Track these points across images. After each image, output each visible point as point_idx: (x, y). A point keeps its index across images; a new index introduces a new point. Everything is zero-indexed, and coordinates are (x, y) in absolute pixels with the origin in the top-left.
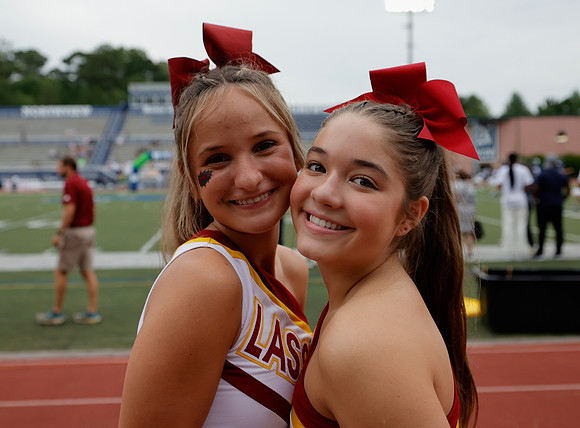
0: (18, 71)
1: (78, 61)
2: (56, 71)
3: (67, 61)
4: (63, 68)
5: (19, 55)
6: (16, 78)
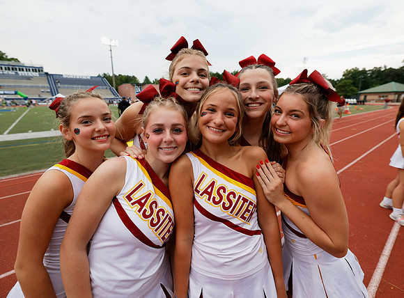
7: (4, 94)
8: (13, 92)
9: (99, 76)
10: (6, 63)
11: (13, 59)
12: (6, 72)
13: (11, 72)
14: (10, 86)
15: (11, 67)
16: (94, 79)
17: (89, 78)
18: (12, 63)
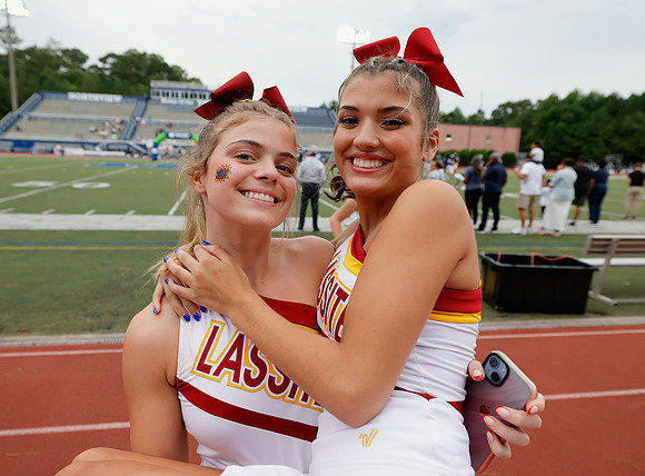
0: (66, 65)
1: (111, 60)
2: (95, 67)
3: (103, 60)
4: (100, 65)
5: (65, 52)
6: (63, 70)
7: (175, 138)
8: (186, 135)
9: (323, 107)
10: (184, 85)
11: (193, 80)
12: (182, 101)
13: (189, 102)
14: (183, 125)
15: (189, 93)
16: (312, 113)
17: (305, 110)
18: (192, 85)
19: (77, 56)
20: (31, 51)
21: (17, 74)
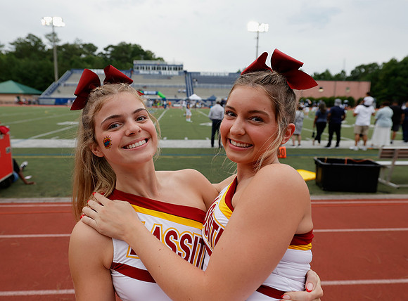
0: (85, 53)
1: (110, 49)
2: (101, 53)
3: (106, 49)
4: (104, 52)
5: (85, 45)
6: (83, 56)
8: (154, 93)
9: (239, 72)
11: (159, 58)
15: (156, 67)
16: (232, 76)
17: (227, 75)
18: (158, 62)
19: (91, 48)
20: (66, 46)
21: (58, 60)
